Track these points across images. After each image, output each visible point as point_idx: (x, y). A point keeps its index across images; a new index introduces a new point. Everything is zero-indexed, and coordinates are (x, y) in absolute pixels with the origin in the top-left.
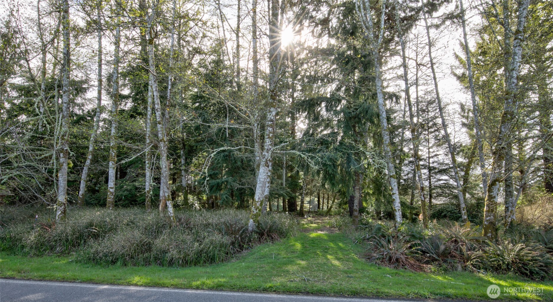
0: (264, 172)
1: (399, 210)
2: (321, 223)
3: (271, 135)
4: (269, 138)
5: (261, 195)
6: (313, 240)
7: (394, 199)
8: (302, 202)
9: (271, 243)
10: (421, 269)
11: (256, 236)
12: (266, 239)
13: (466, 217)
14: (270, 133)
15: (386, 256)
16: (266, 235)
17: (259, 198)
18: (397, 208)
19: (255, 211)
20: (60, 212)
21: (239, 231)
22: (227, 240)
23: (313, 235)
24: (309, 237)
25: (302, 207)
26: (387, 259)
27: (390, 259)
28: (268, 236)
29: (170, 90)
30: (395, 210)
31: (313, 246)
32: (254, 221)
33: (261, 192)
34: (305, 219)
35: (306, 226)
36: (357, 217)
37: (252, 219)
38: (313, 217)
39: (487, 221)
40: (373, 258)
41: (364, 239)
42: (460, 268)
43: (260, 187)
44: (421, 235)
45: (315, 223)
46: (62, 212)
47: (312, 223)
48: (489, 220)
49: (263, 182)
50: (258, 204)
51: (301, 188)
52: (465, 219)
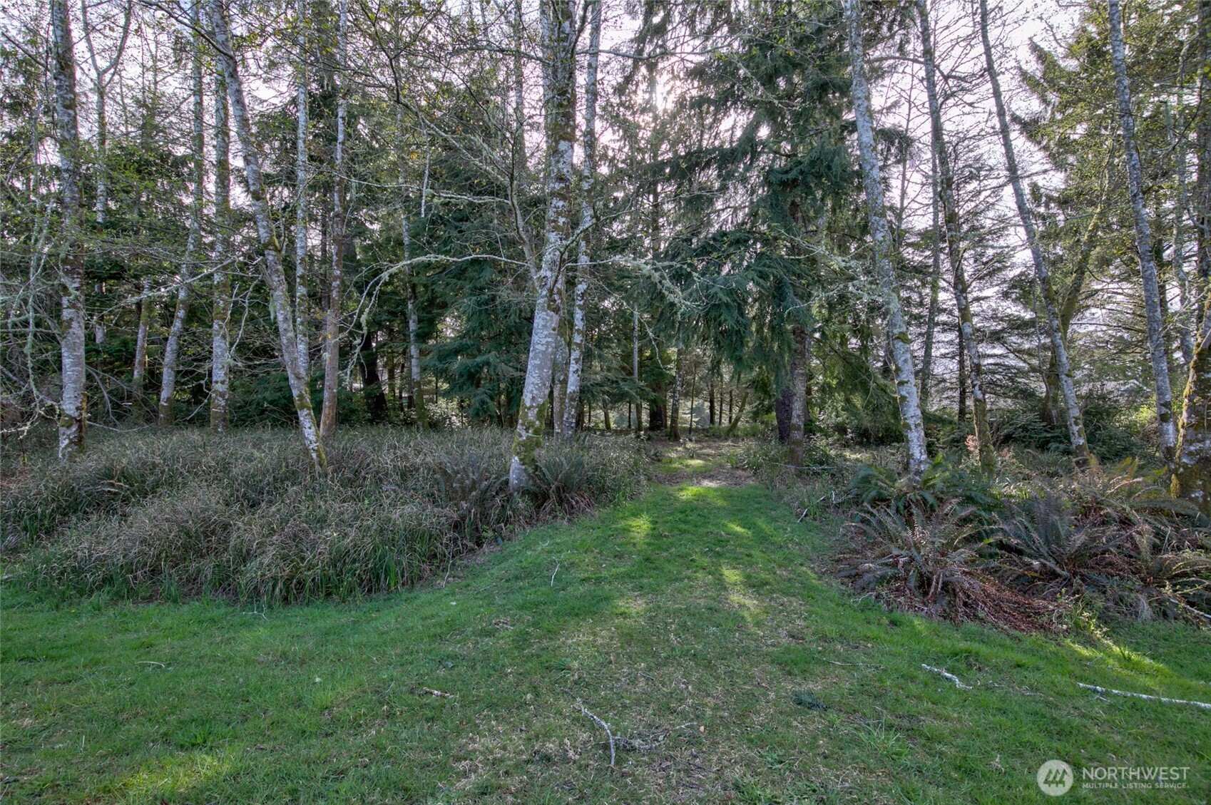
0: (545, 326)
1: (916, 426)
2: (713, 456)
3: (562, 220)
4: (556, 228)
5: (539, 389)
6: (688, 509)
7: (903, 398)
8: (675, 410)
9: (565, 522)
10: (1030, 618)
11: (521, 503)
12: (552, 510)
13: (1082, 441)
14: (559, 214)
15: (907, 571)
16: (553, 497)
17: (533, 398)
18: (911, 422)
19: (524, 433)
20: (67, 442)
21: (473, 487)
22: (435, 517)
23: (688, 492)
24: (676, 499)
25: (674, 420)
26: (913, 582)
27: (924, 583)
28: (561, 502)
30: (908, 427)
31: (682, 532)
32: (523, 461)
33: (537, 381)
34: (680, 445)
35: (676, 465)
36: (799, 443)
37: (518, 454)
38: (697, 442)
40: (867, 577)
41: (826, 505)
42: (1146, 610)
43: (535, 366)
44: (992, 496)
45: (699, 457)
46: (71, 442)
47: (692, 458)
48: (1198, 452)
49: (544, 353)
50: (532, 415)
51: (673, 381)
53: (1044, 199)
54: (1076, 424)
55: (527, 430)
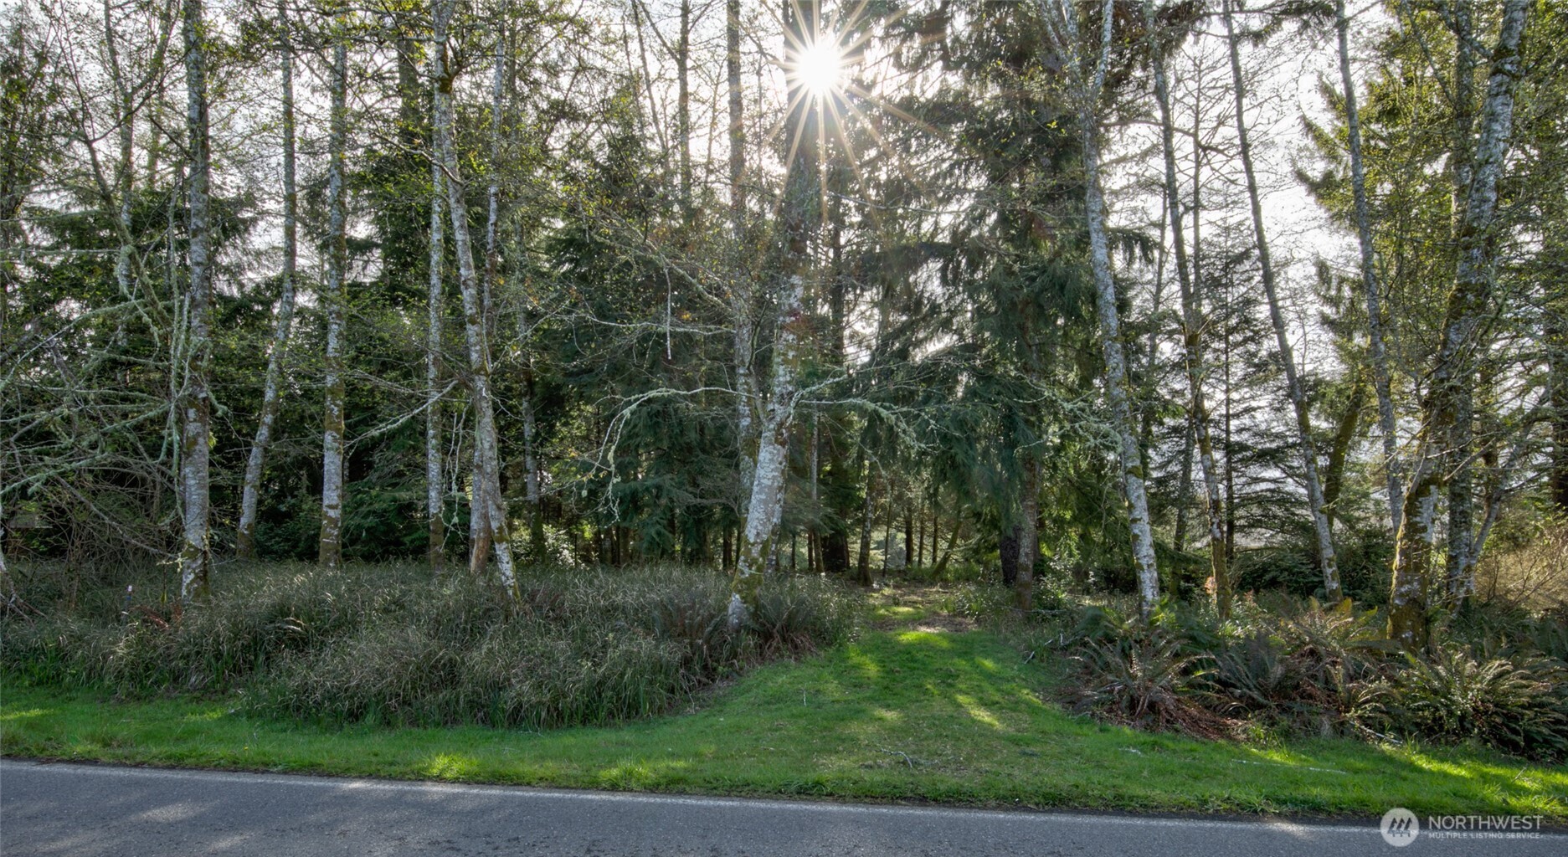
0: (771, 460)
1: (1149, 566)
2: (921, 603)
3: (791, 354)
4: (786, 362)
5: (764, 525)
6: (909, 650)
7: (1136, 537)
8: (865, 546)
9: (792, 661)
10: (1222, 731)
11: (751, 641)
12: (778, 649)
13: (1335, 585)
14: (789, 347)
15: (1121, 697)
16: (778, 637)
17: (758, 534)
18: (1144, 562)
19: (746, 570)
20: (192, 576)
21: (701, 626)
22: (669, 651)
23: (909, 636)
24: (898, 643)
25: (864, 557)
26: (1124, 704)
27: (1133, 704)
28: (784, 640)
29: (495, 224)
30: (1140, 567)
31: (913, 669)
32: (744, 600)
33: (762, 516)
34: (875, 591)
35: (882, 611)
36: (1026, 586)
37: (739, 592)
38: (896, 587)
39: (1401, 595)
40: (1085, 701)
41: (1053, 648)
42: (1326, 728)
43: (760, 501)
44: (1215, 636)
45: (905, 604)
46: (197, 577)
47: (897, 604)
48: (1408, 593)
49: (770, 487)
50: (755, 551)
52: (1332, 592)
53: (1334, 283)
54: (1330, 566)
55: (750, 567)
